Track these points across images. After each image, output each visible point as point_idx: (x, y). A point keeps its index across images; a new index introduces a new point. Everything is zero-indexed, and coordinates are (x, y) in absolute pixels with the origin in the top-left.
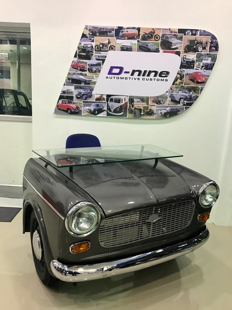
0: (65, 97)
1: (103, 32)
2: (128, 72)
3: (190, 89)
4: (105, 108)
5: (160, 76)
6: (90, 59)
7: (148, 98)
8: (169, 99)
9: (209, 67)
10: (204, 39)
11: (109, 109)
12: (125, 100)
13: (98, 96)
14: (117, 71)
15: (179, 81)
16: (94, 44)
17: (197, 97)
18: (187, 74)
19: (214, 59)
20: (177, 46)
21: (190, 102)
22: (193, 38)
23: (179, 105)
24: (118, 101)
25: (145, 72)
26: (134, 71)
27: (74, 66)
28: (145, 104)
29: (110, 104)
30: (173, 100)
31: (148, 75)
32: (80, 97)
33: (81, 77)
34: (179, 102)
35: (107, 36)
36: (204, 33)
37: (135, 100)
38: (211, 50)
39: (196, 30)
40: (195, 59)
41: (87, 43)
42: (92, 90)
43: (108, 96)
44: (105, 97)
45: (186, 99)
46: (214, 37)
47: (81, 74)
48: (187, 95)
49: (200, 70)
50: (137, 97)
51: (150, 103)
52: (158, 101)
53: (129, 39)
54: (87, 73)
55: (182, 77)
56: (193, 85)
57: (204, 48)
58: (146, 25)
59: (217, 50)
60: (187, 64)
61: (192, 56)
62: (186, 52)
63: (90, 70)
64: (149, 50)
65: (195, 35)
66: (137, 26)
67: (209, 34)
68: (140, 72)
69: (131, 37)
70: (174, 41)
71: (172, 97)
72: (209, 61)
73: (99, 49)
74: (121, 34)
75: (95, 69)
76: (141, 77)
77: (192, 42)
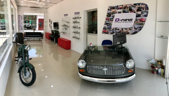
0: (105, 28)
1: (113, 8)
3: (140, 24)
4: (115, 32)
6: (110, 16)
7: (127, 28)
8: (134, 28)
9: (146, 16)
10: (143, 6)
11: (116, 32)
12: (120, 29)
13: (113, 28)
15: (136, 22)
16: (111, 12)
17: (143, 27)
18: (139, 19)
19: (147, 13)
20: (134, 10)
21: (140, 29)
22: (139, 6)
23: (137, 30)
24: (118, 30)
26: (122, 20)
27: (106, 19)
28: (126, 30)
29: (116, 30)
32: (108, 28)
33: (108, 22)
35: (114, 9)
37: (124, 29)
38: (146, 10)
39: (140, 3)
40: (141, 13)
42: (111, 26)
43: (116, 28)
45: (139, 28)
46: (146, 5)
48: (139, 26)
49: (143, 17)
51: (128, 30)
52: (130, 29)
54: (110, 21)
55: (137, 20)
56: (141, 23)
57: (143, 9)
58: (124, 4)
59: (148, 9)
60: (138, 16)
61: (139, 13)
62: (137, 11)
64: (126, 12)
65: (140, 5)
66: (122, 5)
67: (144, 4)
69: (121, 9)
70: (133, 8)
72: (146, 14)
73: (113, 13)
74: (118, 8)
75: (112, 20)
77: (139, 8)
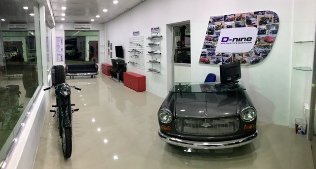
0: (203, 55)
1: (218, 19)
2: (231, 40)
3: (265, 47)
4: (221, 60)
5: (247, 40)
6: (213, 34)
7: (242, 53)
8: (254, 53)
9: (275, 32)
10: (270, 16)
11: (223, 60)
12: (231, 56)
13: (218, 54)
14: (226, 40)
15: (258, 42)
16: (214, 26)
17: (269, 51)
18: (262, 38)
19: (277, 27)
20: (255, 22)
21: (266, 54)
22: (263, 16)
23: (259, 57)
24: (227, 56)
25: (240, 38)
26: (234, 39)
27: (207, 39)
28: (241, 57)
29: (224, 57)
30: (256, 54)
31: (241, 41)
32: (209, 54)
33: (210, 44)
34: (259, 55)
35: (221, 21)
36: (269, 12)
37: (236, 55)
38: (274, 22)
39: (264, 11)
40: (266, 28)
41: (212, 26)
42: (215, 51)
43: (222, 53)
44: (221, 54)
45: (263, 52)
46: (275, 14)
47: (210, 43)
48: (263, 50)
49: (269, 35)
50: (237, 54)
51: (244, 56)
52: (248, 55)
53: (230, 21)
54: (212, 41)
55: (259, 40)
56: (266, 44)
57: (270, 21)
58: (238, 12)
59: (278, 21)
60: (261, 32)
61: (264, 27)
62: (260, 25)
63: (213, 40)
64: (240, 26)
65: (264, 14)
66: (233, 13)
67: (271, 13)
68: (237, 39)
69: (231, 20)
70: (252, 19)
71: (255, 52)
72: (274, 29)
73: (217, 28)
74: (226, 19)
75: (215, 39)
76: (238, 42)
77: (263, 18)
